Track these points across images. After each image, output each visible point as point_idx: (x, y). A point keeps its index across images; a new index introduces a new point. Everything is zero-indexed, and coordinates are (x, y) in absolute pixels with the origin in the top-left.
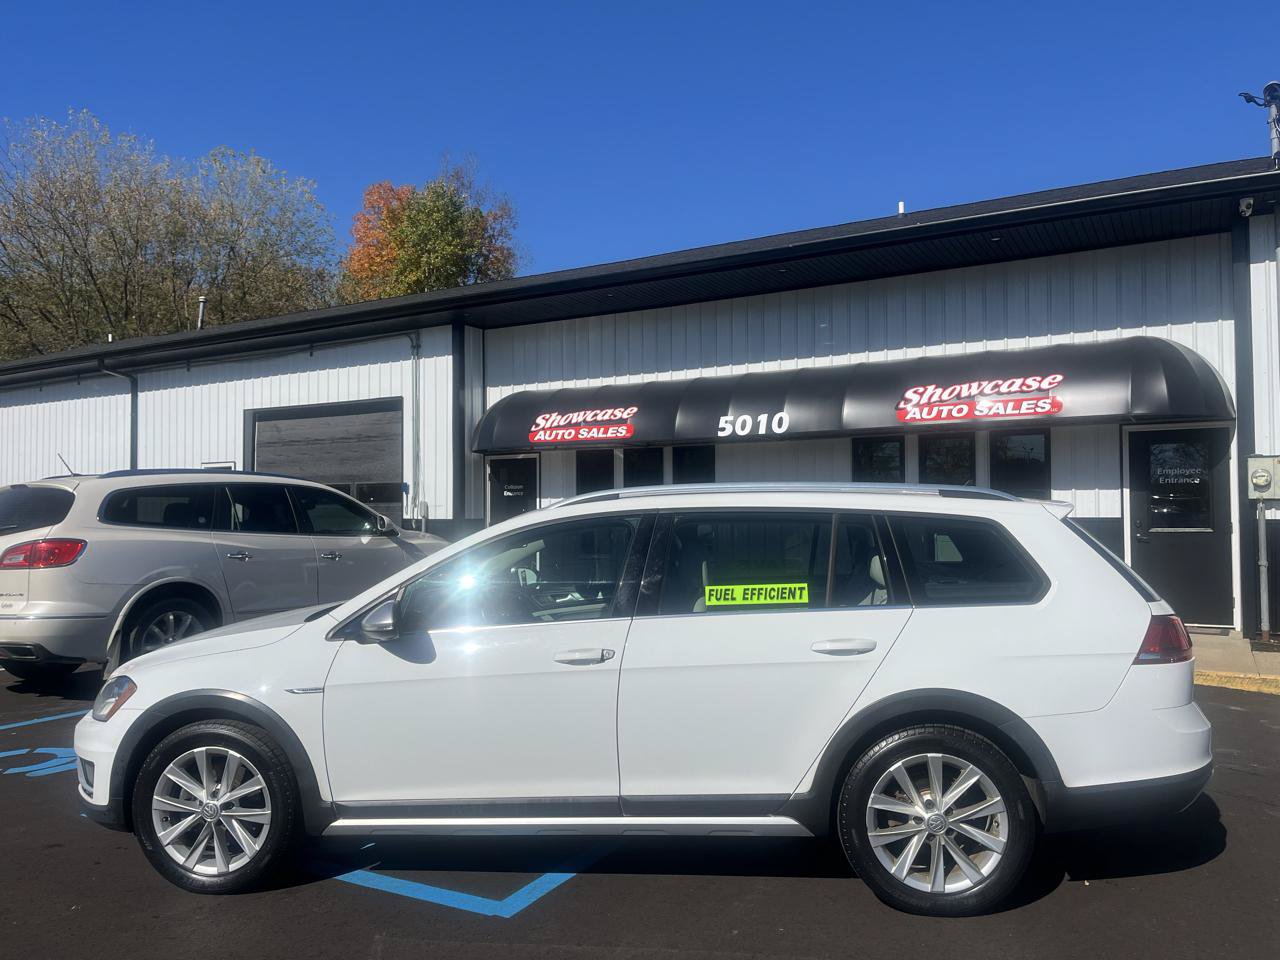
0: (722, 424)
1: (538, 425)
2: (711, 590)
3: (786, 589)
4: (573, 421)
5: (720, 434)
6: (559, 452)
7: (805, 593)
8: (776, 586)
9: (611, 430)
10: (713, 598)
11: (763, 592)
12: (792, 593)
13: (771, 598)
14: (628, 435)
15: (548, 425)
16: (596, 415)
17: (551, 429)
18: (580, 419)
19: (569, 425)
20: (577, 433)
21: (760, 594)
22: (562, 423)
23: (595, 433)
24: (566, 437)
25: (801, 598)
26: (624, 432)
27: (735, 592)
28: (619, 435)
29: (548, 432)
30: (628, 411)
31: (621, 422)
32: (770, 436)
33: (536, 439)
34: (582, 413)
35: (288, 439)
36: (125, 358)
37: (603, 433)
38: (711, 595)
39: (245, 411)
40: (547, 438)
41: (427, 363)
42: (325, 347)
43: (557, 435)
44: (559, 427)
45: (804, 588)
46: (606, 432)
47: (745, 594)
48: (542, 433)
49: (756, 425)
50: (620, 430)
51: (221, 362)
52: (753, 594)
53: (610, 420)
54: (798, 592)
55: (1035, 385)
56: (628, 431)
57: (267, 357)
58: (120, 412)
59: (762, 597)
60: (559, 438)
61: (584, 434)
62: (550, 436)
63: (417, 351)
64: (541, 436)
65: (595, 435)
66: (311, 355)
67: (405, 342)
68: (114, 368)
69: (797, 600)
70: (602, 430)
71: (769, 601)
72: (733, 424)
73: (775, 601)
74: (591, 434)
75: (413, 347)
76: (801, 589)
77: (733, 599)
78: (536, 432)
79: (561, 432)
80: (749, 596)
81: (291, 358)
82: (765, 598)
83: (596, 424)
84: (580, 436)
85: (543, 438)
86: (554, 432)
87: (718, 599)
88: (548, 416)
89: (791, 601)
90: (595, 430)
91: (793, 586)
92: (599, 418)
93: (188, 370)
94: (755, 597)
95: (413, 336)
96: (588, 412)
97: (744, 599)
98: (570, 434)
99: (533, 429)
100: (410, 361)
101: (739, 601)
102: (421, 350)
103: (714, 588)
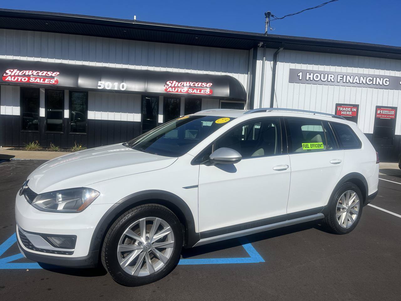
0: (99, 84)
1: (7, 74)
4: (26, 74)
6: (11, 87)
7: (323, 145)
8: (317, 143)
9: (47, 80)
10: (304, 147)
11: (314, 145)
14: (56, 83)
17: (15, 76)
19: (24, 75)
20: (29, 79)
22: (20, 74)
24: (23, 80)
25: (322, 147)
27: (309, 145)
28: (51, 83)
33: (7, 79)
37: (43, 81)
38: (304, 146)
40: (12, 80)
43: (18, 79)
44: (18, 76)
47: (311, 146)
48: (9, 77)
49: (113, 86)
54: (321, 145)
55: (205, 85)
60: (19, 81)
61: (32, 80)
62: (14, 79)
64: (9, 79)
65: (39, 81)
70: (42, 79)
72: (104, 84)
73: (318, 148)
74: (36, 81)
77: (309, 147)
78: (6, 77)
80: (312, 147)
83: (39, 76)
84: (30, 81)
86: (16, 78)
87: (306, 148)
90: (38, 79)
92: (40, 74)
97: (311, 147)
98: (25, 79)
99: (5, 75)
103: (304, 144)
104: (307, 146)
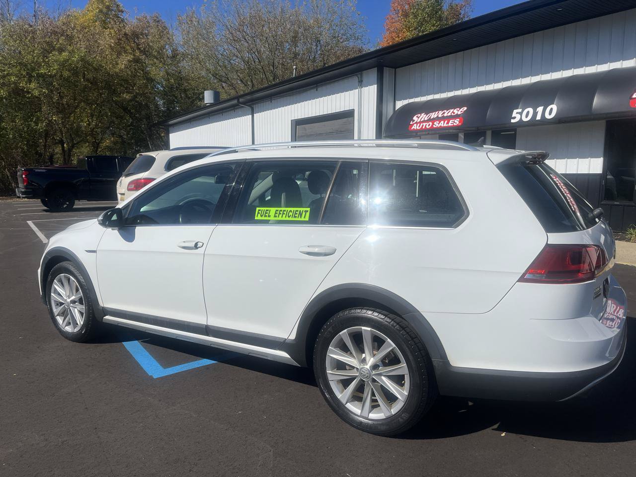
0: (514, 115)
1: (414, 121)
2: (259, 210)
3: (297, 211)
4: (432, 118)
5: (513, 121)
7: (308, 214)
8: (292, 209)
9: (451, 122)
10: (259, 215)
11: (285, 212)
12: (301, 214)
13: (289, 217)
14: (460, 124)
15: (419, 121)
16: (444, 113)
17: (420, 122)
18: (436, 116)
20: (433, 124)
21: (283, 214)
22: (426, 119)
23: (443, 124)
24: (427, 126)
25: (304, 217)
26: (458, 122)
27: (271, 211)
28: (455, 124)
29: (418, 125)
30: (461, 110)
31: (457, 116)
32: (544, 121)
34: (437, 113)
35: (309, 134)
36: (248, 97)
37: (447, 124)
38: (259, 213)
39: (292, 120)
40: (418, 128)
41: (365, 90)
42: (322, 85)
43: (423, 125)
44: (424, 121)
45: (307, 211)
46: (448, 123)
47: (276, 213)
48: (415, 125)
49: (535, 114)
50: (456, 121)
51: (283, 97)
52: (280, 214)
53: (451, 115)
54: (304, 213)
56: (460, 122)
57: (300, 93)
58: (248, 124)
59: (284, 216)
60: (424, 127)
61: (436, 124)
63: (361, 84)
64: (415, 127)
65: (442, 125)
66: (317, 90)
67: (355, 80)
68: (244, 103)
69: (302, 219)
70: (446, 122)
71: (287, 219)
72: (521, 114)
73: (291, 219)
74: (440, 125)
75: (359, 82)
76: (306, 211)
77: (269, 216)
78: (413, 125)
79: (424, 124)
80: (277, 215)
81: (309, 92)
82: (286, 217)
83: (443, 118)
84: (434, 126)
85: (415, 128)
86: (422, 124)
87: (261, 216)
88: (419, 115)
89: (299, 219)
90: (442, 122)
91: (301, 209)
92: (445, 115)
93: (271, 102)
94: (281, 216)
95: (359, 76)
96: (440, 112)
97: (275, 216)
98: (429, 125)
99: (411, 123)
100: (357, 90)
101: (272, 218)
102: (363, 83)
103: (261, 209)
104: (266, 213)
